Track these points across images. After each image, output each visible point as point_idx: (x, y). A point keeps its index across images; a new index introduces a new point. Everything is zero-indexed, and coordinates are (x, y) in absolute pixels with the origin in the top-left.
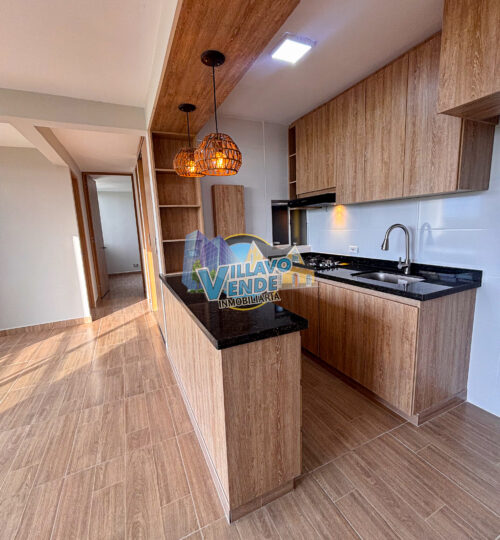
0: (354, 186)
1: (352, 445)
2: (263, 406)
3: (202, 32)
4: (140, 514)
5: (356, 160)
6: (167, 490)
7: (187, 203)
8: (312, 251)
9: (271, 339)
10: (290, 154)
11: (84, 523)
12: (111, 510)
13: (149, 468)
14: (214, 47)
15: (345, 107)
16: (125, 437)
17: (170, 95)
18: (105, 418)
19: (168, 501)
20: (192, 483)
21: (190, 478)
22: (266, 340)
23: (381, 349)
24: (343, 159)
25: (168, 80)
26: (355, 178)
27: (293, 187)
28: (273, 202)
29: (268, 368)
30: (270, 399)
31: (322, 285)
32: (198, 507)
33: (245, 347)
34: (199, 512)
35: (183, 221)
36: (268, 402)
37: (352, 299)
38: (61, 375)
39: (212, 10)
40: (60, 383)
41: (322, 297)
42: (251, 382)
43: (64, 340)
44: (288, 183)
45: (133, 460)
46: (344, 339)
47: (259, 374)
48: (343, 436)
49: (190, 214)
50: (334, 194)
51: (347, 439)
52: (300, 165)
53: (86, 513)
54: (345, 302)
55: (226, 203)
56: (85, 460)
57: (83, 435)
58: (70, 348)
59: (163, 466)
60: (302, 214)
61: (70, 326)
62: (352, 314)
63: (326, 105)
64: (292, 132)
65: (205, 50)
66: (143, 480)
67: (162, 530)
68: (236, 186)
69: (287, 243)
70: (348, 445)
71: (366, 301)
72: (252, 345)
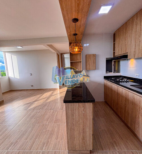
0: (135, 52)
1: (118, 149)
2: (78, 123)
3: (69, 15)
4: (50, 139)
5: (136, 42)
6: (58, 136)
7: (78, 60)
8: (122, 75)
9: (81, 103)
10: (114, 42)
11: (40, 136)
12: (45, 135)
13: (56, 129)
14: (74, 17)
15: (133, 22)
16: (54, 119)
17: (69, 32)
18: (53, 113)
19: (57, 139)
20: (63, 138)
21: (64, 136)
22: (79, 103)
23: (139, 116)
24: (131, 42)
25: (67, 29)
26: (135, 49)
27: (114, 53)
28: (106, 58)
29: (80, 112)
30: (81, 121)
31: (119, 88)
32: (62, 145)
33: (72, 104)
34: (62, 146)
35: (77, 65)
36: (80, 122)
37: (128, 95)
38: (49, 101)
39: (69, 8)
40: (48, 103)
41: (118, 92)
42: (74, 115)
43: (53, 93)
44: (113, 52)
45: (54, 126)
46: (125, 109)
47: (77, 113)
48: (116, 144)
49: (79, 63)
50: (127, 55)
51: (117, 146)
52: (116, 46)
53: (41, 134)
54: (126, 95)
55: (90, 60)
56: (45, 122)
57: (47, 116)
58: (53, 95)
59: (59, 130)
60: (119, 62)
61: (54, 90)
62: (128, 100)
63: (126, 23)
64: (114, 35)
65: (72, 19)
66: (54, 131)
67: (53, 146)
68: (93, 55)
69: (112, 72)
70: (116, 148)
71: (133, 96)
72: (75, 104)
